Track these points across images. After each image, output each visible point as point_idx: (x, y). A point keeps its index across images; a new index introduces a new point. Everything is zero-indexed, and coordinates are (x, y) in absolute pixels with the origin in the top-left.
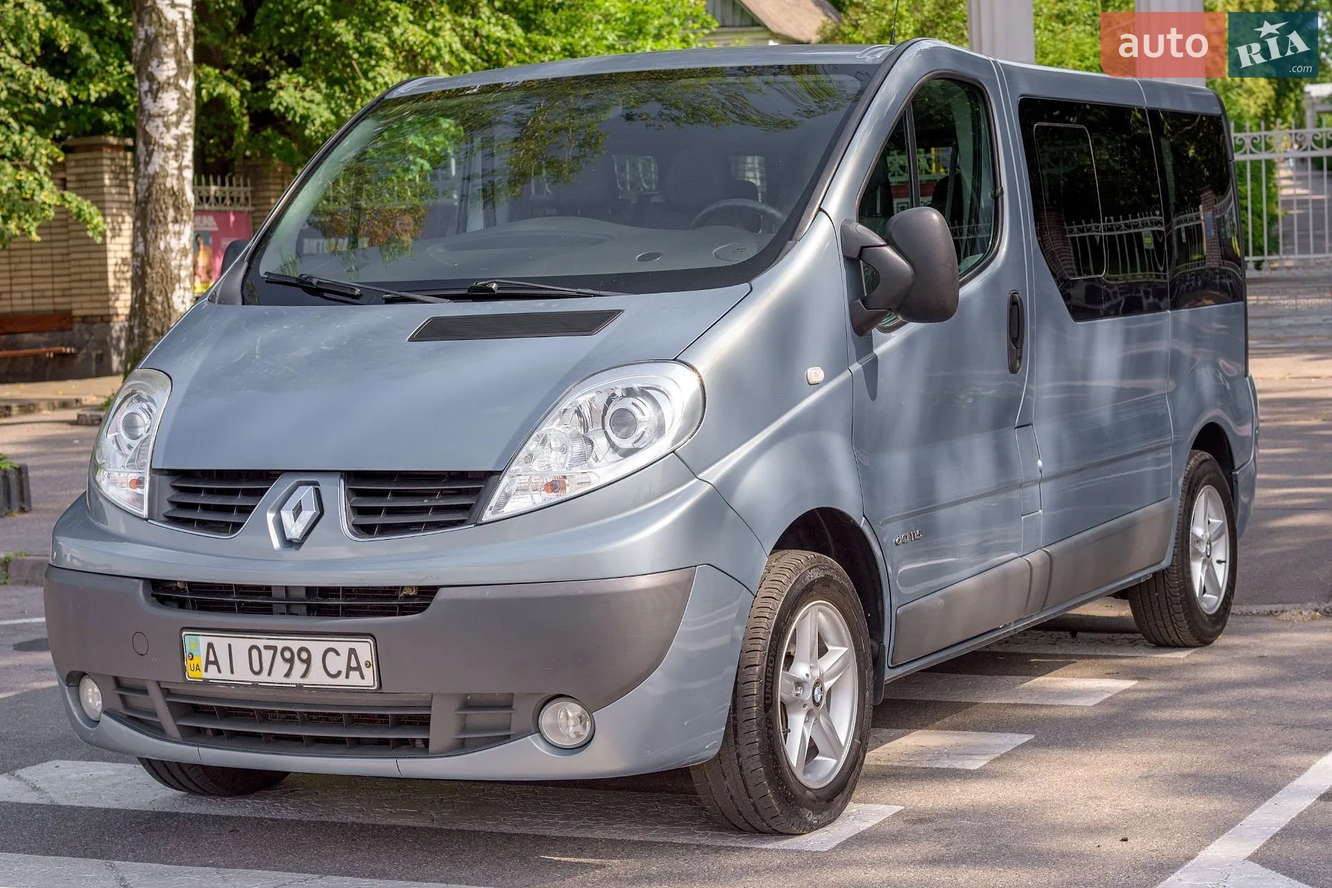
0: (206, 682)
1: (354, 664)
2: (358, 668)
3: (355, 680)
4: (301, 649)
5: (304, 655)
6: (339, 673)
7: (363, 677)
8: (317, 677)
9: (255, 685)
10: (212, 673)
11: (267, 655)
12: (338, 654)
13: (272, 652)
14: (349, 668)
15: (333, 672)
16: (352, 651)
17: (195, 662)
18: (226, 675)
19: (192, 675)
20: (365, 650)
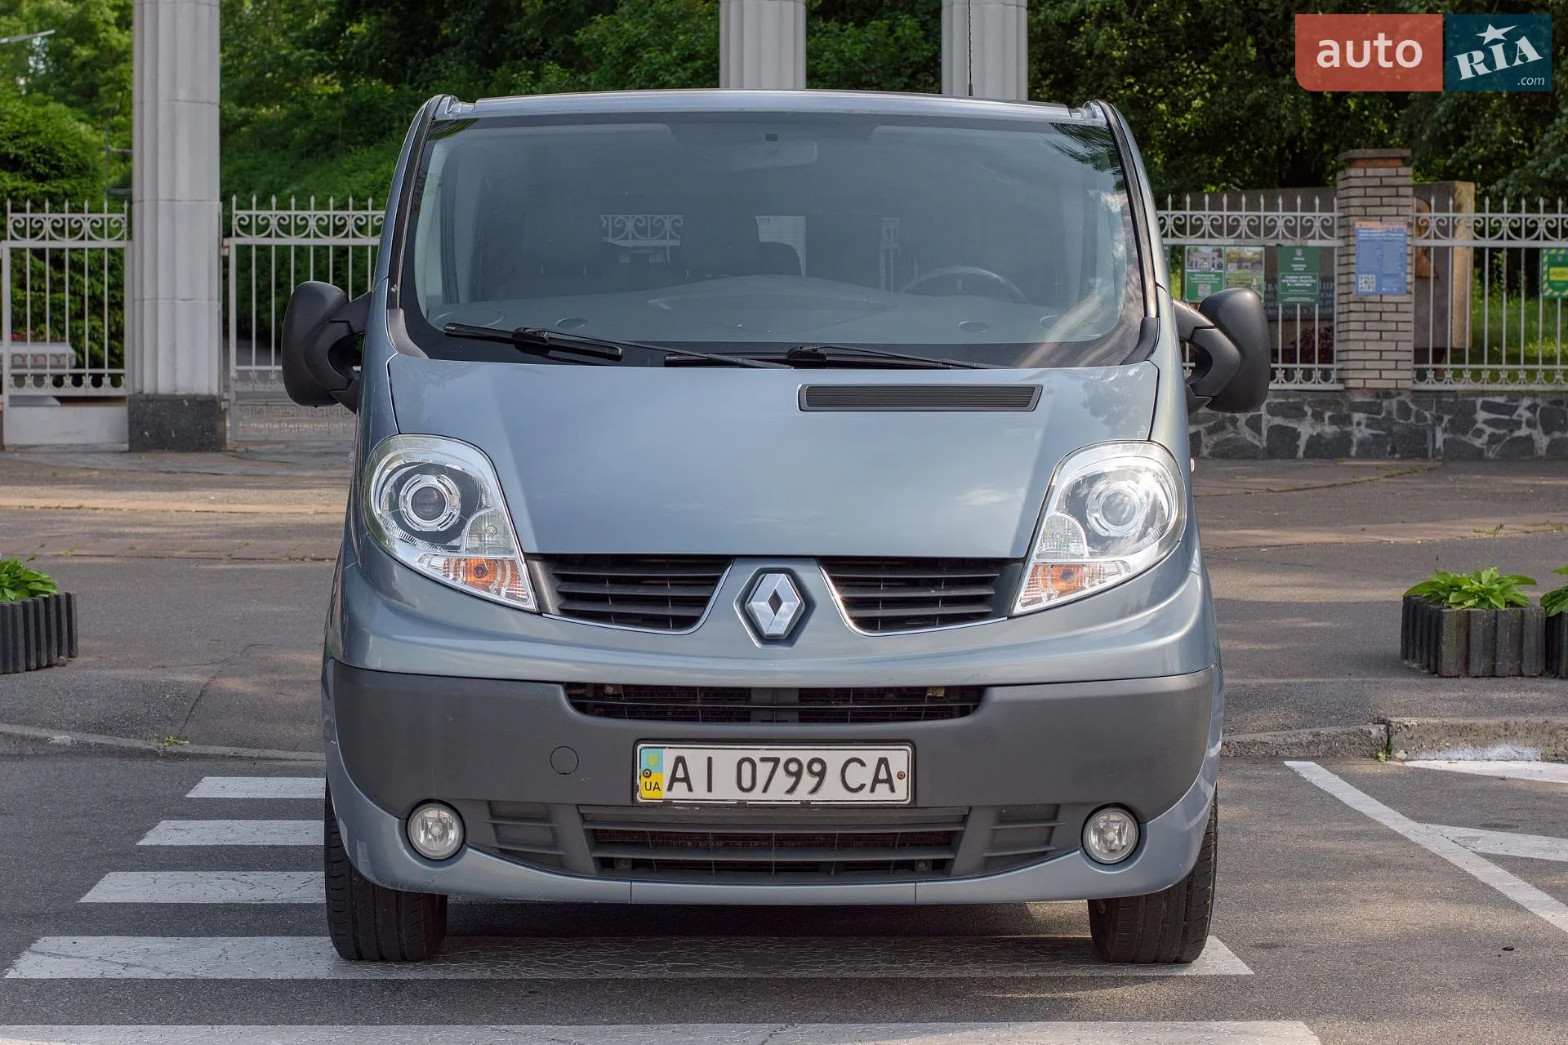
0: (668, 803)
1: (883, 775)
2: (889, 781)
3: (882, 794)
4: (813, 761)
5: (817, 768)
6: (862, 786)
7: (892, 790)
8: (832, 792)
9: (742, 805)
10: (680, 792)
11: (764, 770)
12: (863, 764)
13: (771, 765)
14: (876, 780)
15: (854, 785)
16: (883, 761)
17: (653, 779)
18: (700, 793)
19: (645, 795)
20: (899, 759)
